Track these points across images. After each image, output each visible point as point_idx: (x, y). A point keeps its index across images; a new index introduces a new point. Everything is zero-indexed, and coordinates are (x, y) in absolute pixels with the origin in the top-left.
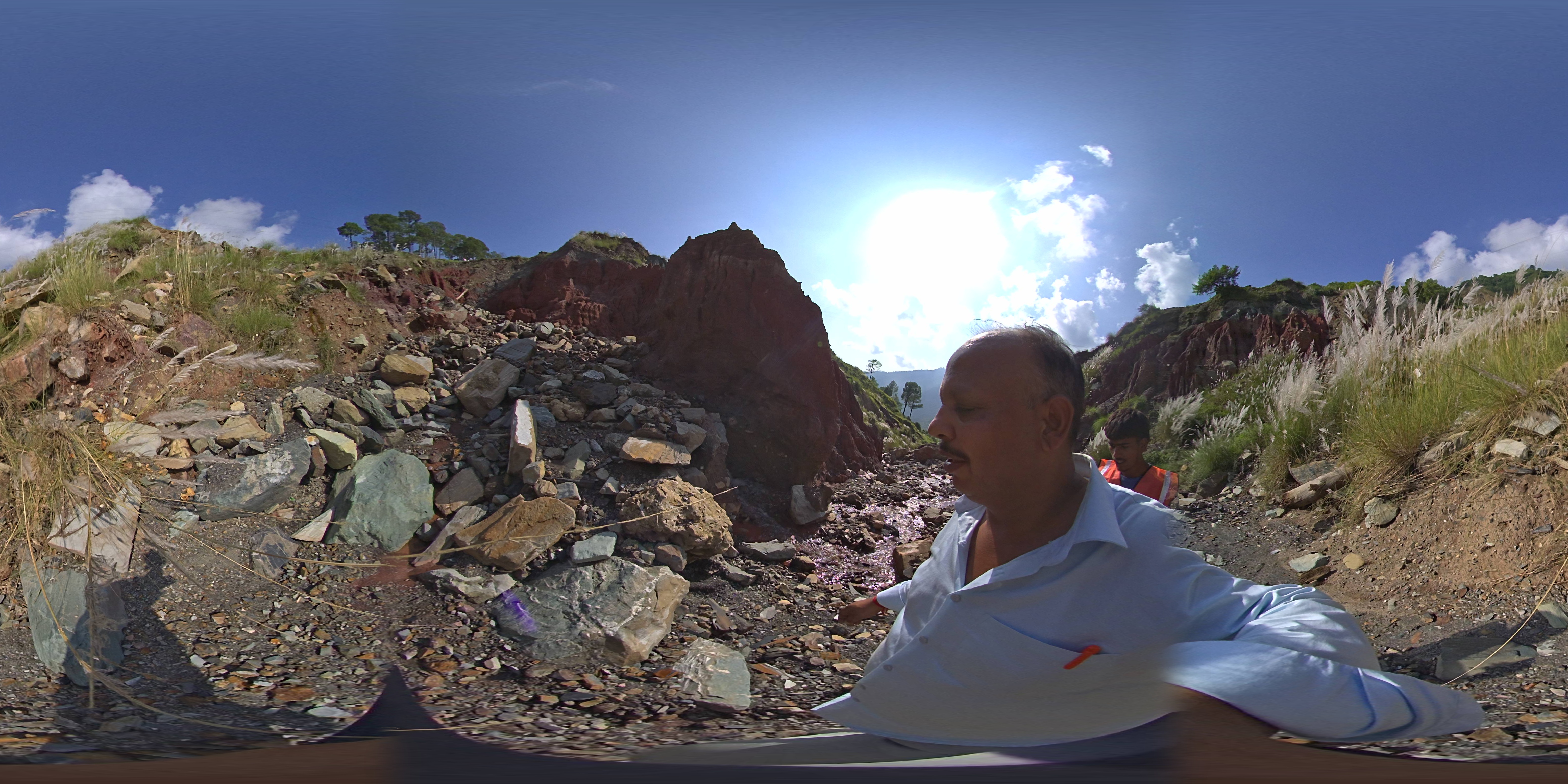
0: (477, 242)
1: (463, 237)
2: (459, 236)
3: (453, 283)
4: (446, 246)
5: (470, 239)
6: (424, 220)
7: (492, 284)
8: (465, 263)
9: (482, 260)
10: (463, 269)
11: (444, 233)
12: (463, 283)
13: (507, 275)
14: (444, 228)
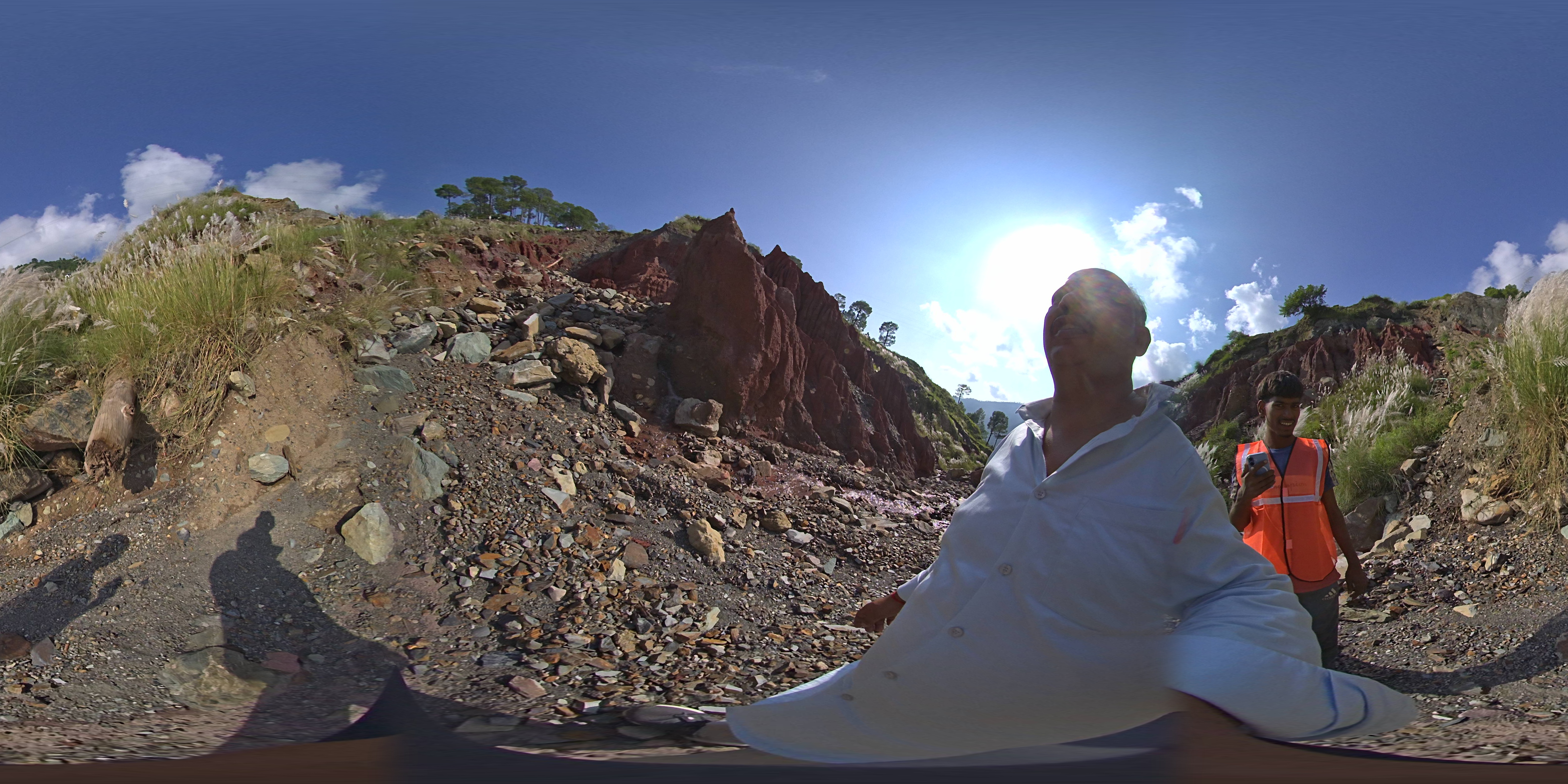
0: (585, 212)
1: (571, 206)
2: (567, 204)
3: (549, 251)
4: (551, 213)
5: (578, 208)
6: (531, 186)
7: (589, 254)
8: (567, 232)
9: (585, 230)
10: (563, 238)
11: (550, 200)
12: (560, 252)
13: (607, 247)
14: (552, 196)
